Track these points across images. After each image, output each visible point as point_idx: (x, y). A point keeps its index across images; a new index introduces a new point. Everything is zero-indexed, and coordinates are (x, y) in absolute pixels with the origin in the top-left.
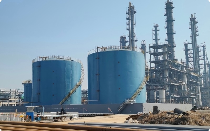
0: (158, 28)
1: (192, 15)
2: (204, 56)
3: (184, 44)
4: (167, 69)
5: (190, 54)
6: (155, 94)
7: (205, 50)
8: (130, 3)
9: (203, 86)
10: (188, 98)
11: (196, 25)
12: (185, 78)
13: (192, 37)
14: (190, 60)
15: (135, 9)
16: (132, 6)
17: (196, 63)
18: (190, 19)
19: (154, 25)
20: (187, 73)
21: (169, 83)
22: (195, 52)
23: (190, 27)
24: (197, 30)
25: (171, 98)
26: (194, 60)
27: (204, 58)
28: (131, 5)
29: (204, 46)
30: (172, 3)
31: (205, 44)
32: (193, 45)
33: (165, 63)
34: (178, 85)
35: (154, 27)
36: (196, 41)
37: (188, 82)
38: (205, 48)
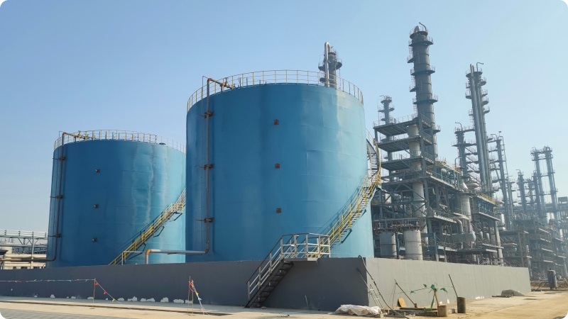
0: (391, 106)
1: (472, 67)
2: (500, 161)
3: (456, 133)
4: (422, 181)
5: (469, 154)
6: (394, 242)
7: (502, 148)
8: (328, 46)
9: (504, 228)
10: (475, 256)
11: (483, 88)
12: (465, 205)
13: (474, 115)
14: (470, 169)
15: (339, 58)
16: (332, 51)
17: (486, 173)
18: (468, 76)
19: (383, 99)
20: (470, 194)
21: (428, 215)
22: (484, 150)
23: (469, 94)
24: (484, 99)
25: (439, 254)
26: (480, 168)
27: (501, 166)
28: (329, 50)
29: (500, 138)
30: (425, 33)
31: (501, 134)
32: (477, 134)
33: (416, 167)
34: (452, 221)
35: (382, 102)
36: (484, 124)
37: (473, 215)
38: (501, 143)
